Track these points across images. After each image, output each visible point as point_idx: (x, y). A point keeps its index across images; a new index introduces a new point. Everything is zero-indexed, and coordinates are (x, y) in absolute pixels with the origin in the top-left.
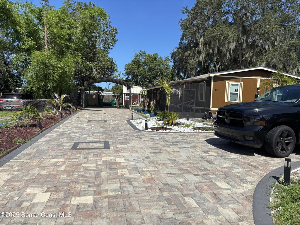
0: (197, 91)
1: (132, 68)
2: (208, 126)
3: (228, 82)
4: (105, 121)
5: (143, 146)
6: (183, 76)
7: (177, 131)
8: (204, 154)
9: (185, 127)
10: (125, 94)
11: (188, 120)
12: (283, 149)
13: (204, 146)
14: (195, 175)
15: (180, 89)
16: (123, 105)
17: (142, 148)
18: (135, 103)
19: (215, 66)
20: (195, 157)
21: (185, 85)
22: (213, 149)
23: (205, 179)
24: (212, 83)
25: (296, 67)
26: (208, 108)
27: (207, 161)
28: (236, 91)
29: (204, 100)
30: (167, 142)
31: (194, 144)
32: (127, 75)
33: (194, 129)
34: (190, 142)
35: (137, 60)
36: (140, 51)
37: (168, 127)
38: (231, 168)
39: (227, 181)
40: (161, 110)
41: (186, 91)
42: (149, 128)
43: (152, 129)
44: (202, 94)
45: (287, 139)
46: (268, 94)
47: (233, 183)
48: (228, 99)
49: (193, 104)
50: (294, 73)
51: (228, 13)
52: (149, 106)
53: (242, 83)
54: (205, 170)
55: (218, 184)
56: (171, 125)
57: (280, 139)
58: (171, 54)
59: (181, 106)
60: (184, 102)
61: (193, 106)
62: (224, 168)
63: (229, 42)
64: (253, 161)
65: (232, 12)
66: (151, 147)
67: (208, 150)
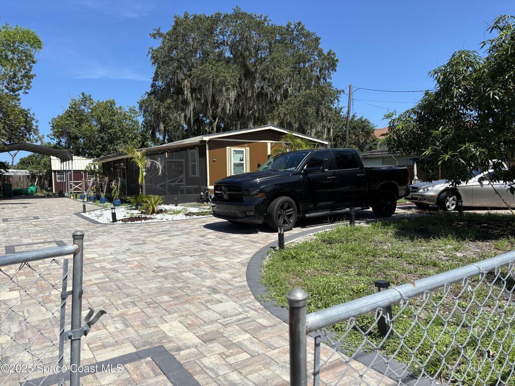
0: (187, 162)
1: (66, 124)
2: (205, 211)
3: (229, 147)
4: (36, 218)
5: (117, 240)
6: (161, 138)
7: (162, 219)
8: (201, 239)
9: (174, 214)
10: (55, 171)
11: (176, 205)
12: (285, 222)
13: (200, 231)
14: (191, 256)
15: (159, 159)
16: (54, 192)
17: (117, 242)
18: (77, 186)
19: (211, 124)
20: (190, 242)
21: (166, 153)
22: (212, 233)
23: (202, 257)
24: (207, 151)
25: (314, 126)
26: (204, 187)
27: (205, 244)
28: (241, 160)
29: (197, 175)
30: (151, 232)
31: (188, 231)
32: (58, 137)
33: (187, 215)
34: (183, 229)
35: (76, 111)
36: (83, 94)
37: (148, 216)
38: (230, 246)
39: (225, 256)
40: (130, 194)
41: (169, 162)
42: (119, 220)
43: (124, 220)
44: (194, 166)
45: (289, 210)
46: (271, 162)
47: (231, 257)
48: (230, 172)
49: (182, 182)
50: (313, 135)
51: (223, 43)
52: (109, 190)
53: (248, 148)
54: (203, 251)
55: (216, 259)
56: (151, 214)
57: (281, 212)
58: (138, 103)
59: (163, 186)
60: (168, 180)
61: (182, 185)
62: (223, 247)
63: (227, 90)
64: (254, 238)
65: (229, 43)
66: (130, 240)
67: (205, 234)
